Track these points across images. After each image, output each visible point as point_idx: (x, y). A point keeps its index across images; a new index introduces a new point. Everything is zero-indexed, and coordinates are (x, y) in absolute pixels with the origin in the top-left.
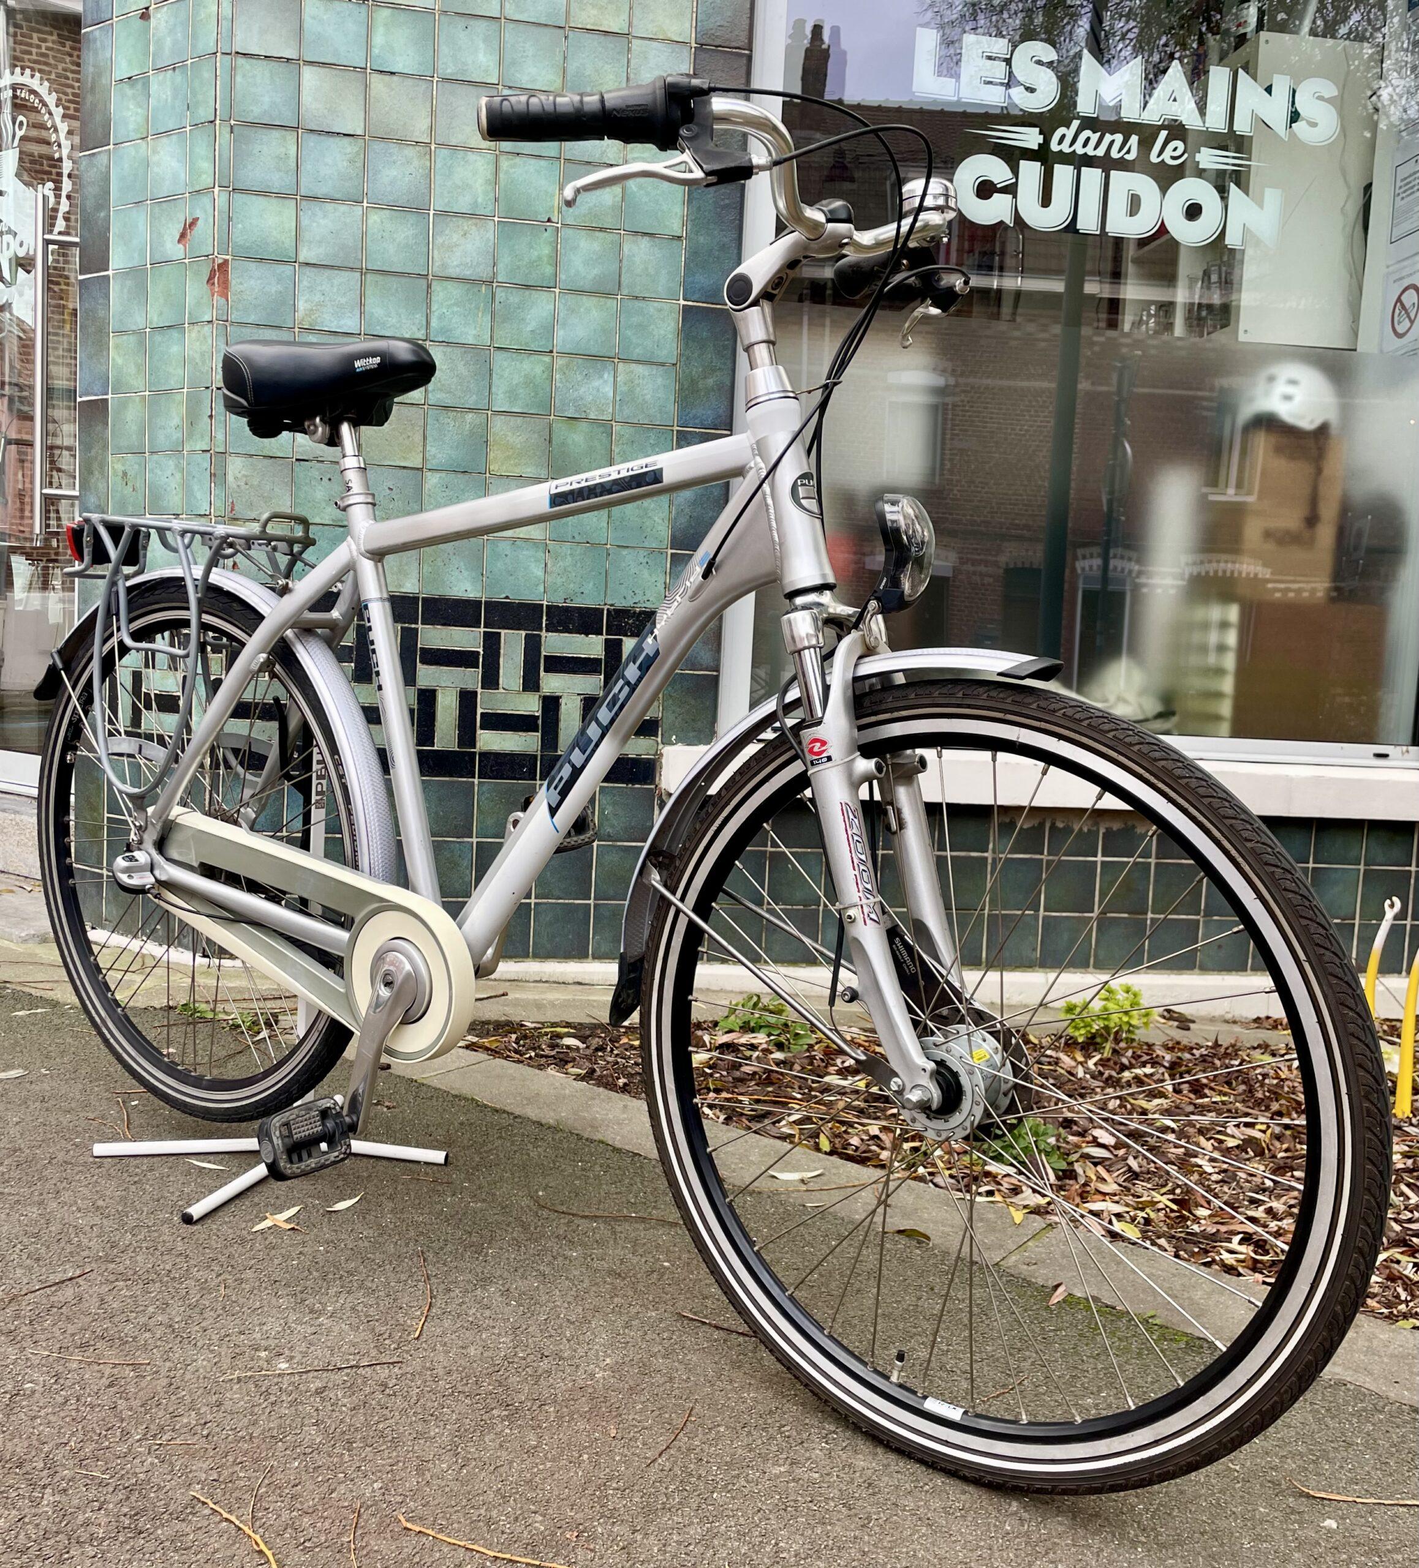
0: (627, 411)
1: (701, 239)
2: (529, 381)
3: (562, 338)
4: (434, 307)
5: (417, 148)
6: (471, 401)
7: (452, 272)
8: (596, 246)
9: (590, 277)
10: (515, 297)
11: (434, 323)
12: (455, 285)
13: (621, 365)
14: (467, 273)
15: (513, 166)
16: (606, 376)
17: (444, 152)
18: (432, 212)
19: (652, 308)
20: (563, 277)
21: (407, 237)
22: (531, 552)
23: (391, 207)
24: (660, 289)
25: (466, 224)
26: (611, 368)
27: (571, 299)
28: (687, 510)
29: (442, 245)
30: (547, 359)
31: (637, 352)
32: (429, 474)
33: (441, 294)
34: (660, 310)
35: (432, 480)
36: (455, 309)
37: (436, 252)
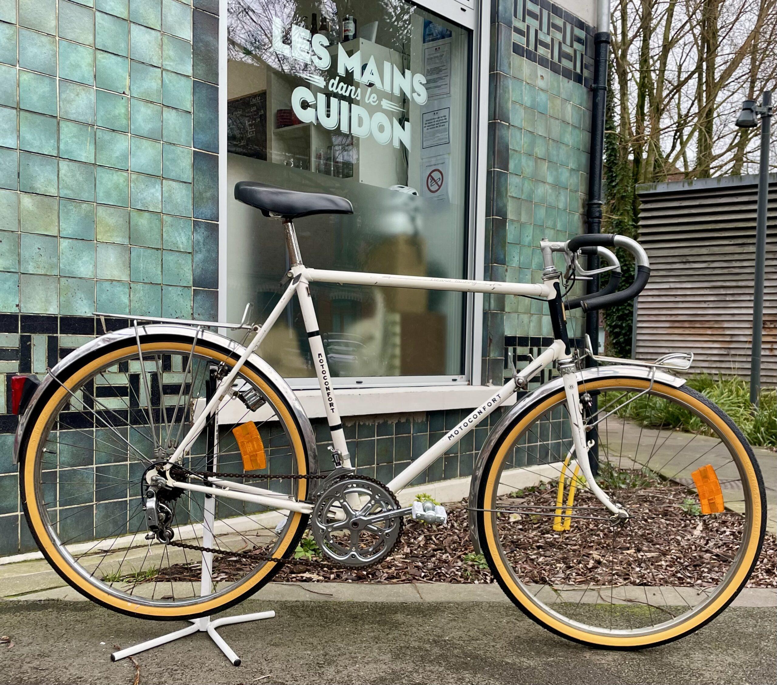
0: (168, 209)
1: (201, 115)
2: (117, 187)
3: (134, 163)
4: (62, 137)
5: (49, 38)
6: (85, 196)
7: (72, 117)
8: (149, 112)
9: (147, 129)
10: (107, 136)
11: (62, 146)
12: (73, 124)
13: (164, 181)
14: (81, 118)
15: (103, 58)
16: (157, 186)
17: (64, 43)
18: (58, 78)
19: (179, 150)
20: (132, 127)
21: (44, 92)
22: (121, 289)
23: (34, 71)
24: (182, 140)
25: (79, 88)
26: (159, 182)
27: (138, 141)
28: (200, 265)
29: (65, 100)
30: (125, 174)
31: (173, 175)
32: (62, 240)
33: (65, 129)
34: (183, 152)
35: (64, 244)
36: (75, 139)
37: (61, 103)
